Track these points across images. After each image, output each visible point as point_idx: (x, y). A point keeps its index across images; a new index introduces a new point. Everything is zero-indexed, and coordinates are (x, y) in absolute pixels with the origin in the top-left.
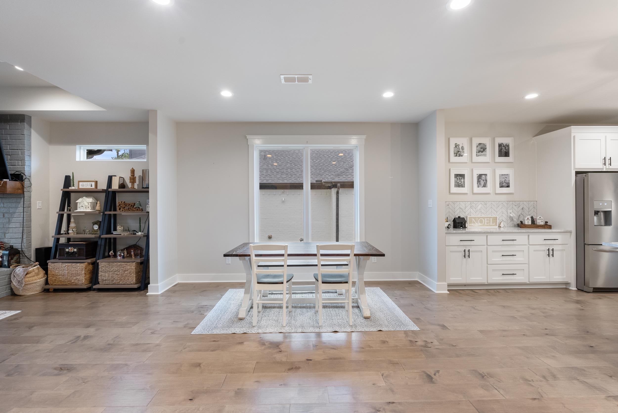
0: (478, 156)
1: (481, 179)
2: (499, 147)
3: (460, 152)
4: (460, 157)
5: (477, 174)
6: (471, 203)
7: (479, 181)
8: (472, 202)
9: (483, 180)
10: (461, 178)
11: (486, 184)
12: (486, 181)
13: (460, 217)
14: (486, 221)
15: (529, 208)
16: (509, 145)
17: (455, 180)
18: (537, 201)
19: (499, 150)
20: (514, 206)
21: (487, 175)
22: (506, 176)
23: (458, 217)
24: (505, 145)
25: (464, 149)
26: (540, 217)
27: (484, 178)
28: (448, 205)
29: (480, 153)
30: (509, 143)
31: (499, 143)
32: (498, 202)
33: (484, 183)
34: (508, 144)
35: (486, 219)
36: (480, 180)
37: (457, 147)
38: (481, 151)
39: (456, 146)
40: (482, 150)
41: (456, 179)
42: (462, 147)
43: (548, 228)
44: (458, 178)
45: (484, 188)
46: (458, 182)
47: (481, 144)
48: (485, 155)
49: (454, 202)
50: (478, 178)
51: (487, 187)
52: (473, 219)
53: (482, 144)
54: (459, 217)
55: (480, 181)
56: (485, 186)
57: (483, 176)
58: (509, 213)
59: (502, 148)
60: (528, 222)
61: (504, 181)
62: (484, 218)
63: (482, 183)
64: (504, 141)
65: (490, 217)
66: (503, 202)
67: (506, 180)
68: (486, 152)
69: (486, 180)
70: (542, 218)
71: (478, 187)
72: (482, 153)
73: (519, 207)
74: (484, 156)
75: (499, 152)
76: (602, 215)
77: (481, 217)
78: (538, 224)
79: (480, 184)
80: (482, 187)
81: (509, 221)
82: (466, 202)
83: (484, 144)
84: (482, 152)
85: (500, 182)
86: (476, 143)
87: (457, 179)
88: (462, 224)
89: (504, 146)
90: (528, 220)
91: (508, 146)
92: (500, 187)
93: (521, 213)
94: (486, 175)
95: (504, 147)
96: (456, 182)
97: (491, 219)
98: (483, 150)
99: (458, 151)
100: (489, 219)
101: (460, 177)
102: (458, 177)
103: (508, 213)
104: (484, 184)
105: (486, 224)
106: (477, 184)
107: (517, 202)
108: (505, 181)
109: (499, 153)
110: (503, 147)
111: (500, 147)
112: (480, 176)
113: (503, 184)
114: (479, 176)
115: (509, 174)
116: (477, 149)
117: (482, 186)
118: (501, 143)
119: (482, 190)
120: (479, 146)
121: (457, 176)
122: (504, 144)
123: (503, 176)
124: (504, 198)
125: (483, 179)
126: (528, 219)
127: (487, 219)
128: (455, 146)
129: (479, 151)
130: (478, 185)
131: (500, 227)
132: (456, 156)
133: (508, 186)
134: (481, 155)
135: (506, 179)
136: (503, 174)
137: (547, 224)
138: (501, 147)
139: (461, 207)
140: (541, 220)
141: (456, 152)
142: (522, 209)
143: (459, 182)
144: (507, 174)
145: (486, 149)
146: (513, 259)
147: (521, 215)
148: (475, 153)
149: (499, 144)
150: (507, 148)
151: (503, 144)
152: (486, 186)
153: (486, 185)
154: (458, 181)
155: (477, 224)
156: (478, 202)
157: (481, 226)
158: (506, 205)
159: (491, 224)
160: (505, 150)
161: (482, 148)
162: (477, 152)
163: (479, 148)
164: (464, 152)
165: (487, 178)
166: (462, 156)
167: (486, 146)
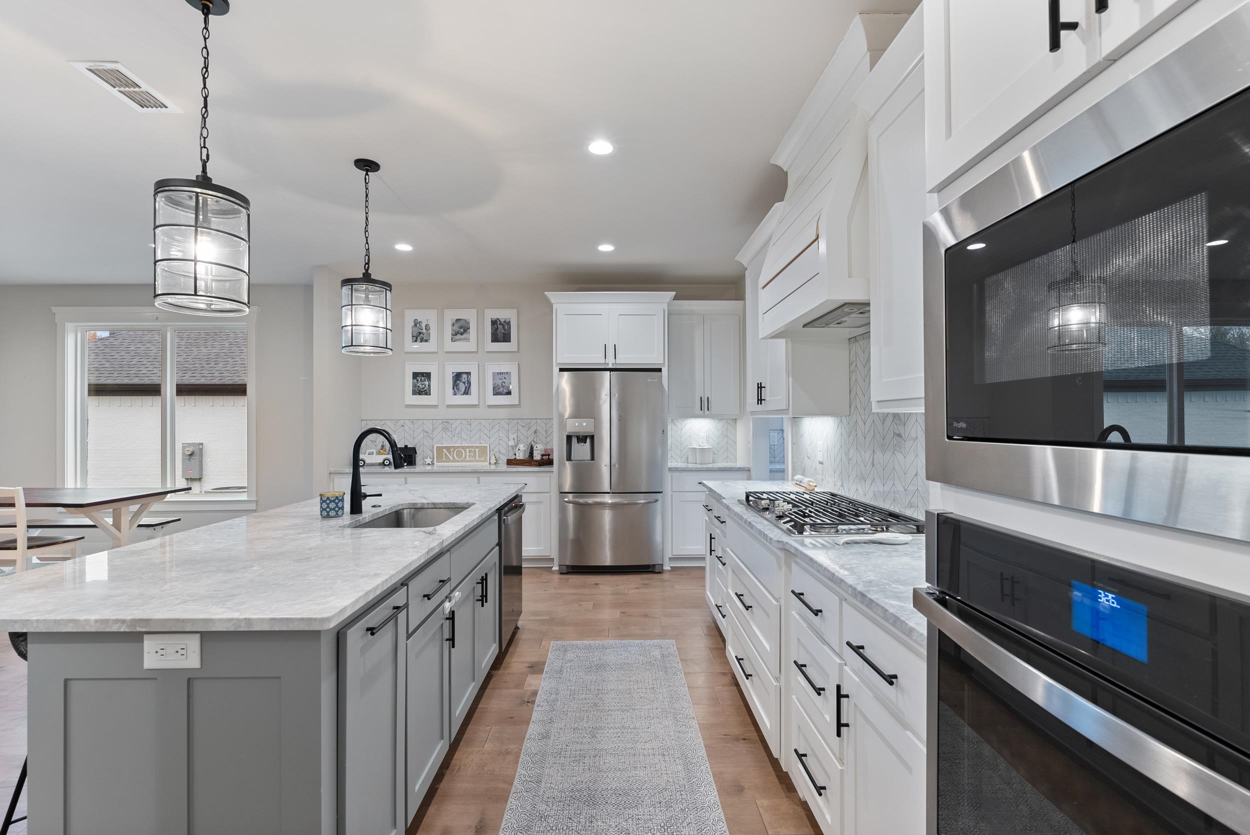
0: (455, 341)
1: (460, 381)
2: (492, 325)
3: (423, 334)
4: (424, 343)
5: (453, 373)
6: (443, 421)
7: (455, 385)
8: (446, 421)
9: (464, 383)
10: (425, 379)
11: (470, 390)
12: (468, 385)
13: (410, 446)
14: (468, 454)
17: (413, 382)
19: (492, 329)
20: (521, 428)
21: (470, 375)
22: (504, 376)
23: (404, 446)
24: (503, 323)
25: (429, 329)
27: (466, 380)
28: (403, 426)
29: (459, 336)
30: (510, 319)
31: (491, 319)
32: (491, 421)
33: (466, 387)
34: (508, 321)
35: (468, 450)
36: (458, 382)
37: (418, 325)
38: (460, 332)
39: (416, 323)
40: (462, 330)
41: (415, 381)
42: (427, 326)
44: (419, 380)
45: (465, 396)
46: (419, 386)
47: (460, 319)
48: (468, 340)
49: (412, 421)
50: (454, 379)
51: (471, 395)
52: (444, 450)
53: (461, 321)
54: (406, 446)
55: (458, 384)
56: (467, 392)
57: (465, 376)
58: (511, 439)
59: (498, 327)
61: (501, 385)
62: (465, 448)
63: (462, 387)
64: (502, 314)
65: (477, 447)
66: (500, 420)
67: (505, 383)
68: (469, 333)
69: (469, 383)
70: (541, 448)
71: (455, 395)
72: (462, 336)
73: (529, 429)
74: (465, 341)
75: (491, 334)
76: (588, 440)
77: (458, 447)
78: (533, 458)
79: (458, 389)
80: (462, 395)
82: (435, 421)
83: (465, 321)
84: (462, 334)
85: (493, 385)
86: (452, 320)
87: (418, 380)
88: (410, 459)
89: (500, 324)
90: (519, 452)
91: (509, 323)
92: (494, 395)
94: (468, 374)
95: (502, 326)
96: (414, 386)
97: (477, 450)
98: (464, 330)
99: (420, 333)
100: (473, 449)
101: (423, 378)
102: (420, 377)
104: (465, 390)
105: (468, 458)
106: (453, 389)
107: (525, 421)
108: (503, 384)
109: (491, 336)
110: (499, 326)
111: (494, 325)
112: (458, 377)
113: (499, 390)
114: (456, 375)
115: (510, 372)
116: (453, 330)
117: (462, 393)
118: (496, 318)
119: (461, 399)
120: (456, 324)
121: (416, 375)
122: (502, 321)
123: (500, 376)
124: (503, 413)
125: (463, 380)
126: (519, 450)
127: (469, 450)
128: (413, 324)
129: (456, 332)
130: (455, 391)
132: (416, 341)
133: (509, 393)
134: (460, 340)
135: (504, 380)
138: (496, 325)
139: (426, 429)
140: (540, 451)
141: (415, 335)
142: (535, 432)
143: (421, 386)
144: (507, 373)
145: (469, 328)
148: (450, 336)
149: (492, 321)
150: (506, 327)
151: (500, 321)
152: (469, 394)
153: (469, 392)
154: (418, 385)
155: (451, 458)
156: (457, 420)
157: (458, 461)
158: (506, 426)
159: (477, 458)
160: (504, 331)
161: (461, 328)
162: (452, 335)
163: (456, 328)
164: (429, 333)
165: (470, 379)
166: (426, 341)
167: (468, 323)
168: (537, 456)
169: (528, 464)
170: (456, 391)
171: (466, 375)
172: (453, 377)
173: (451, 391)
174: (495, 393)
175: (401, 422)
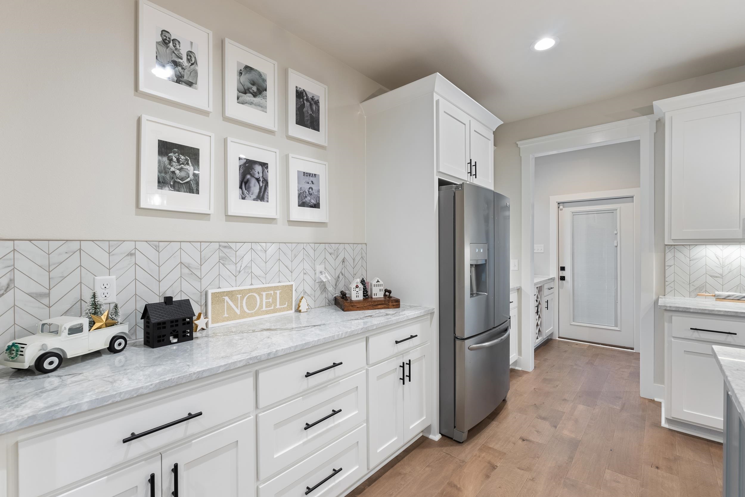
0: (242, 104)
1: (253, 176)
2: (297, 96)
3: (183, 68)
4: (183, 87)
5: (240, 159)
6: (220, 246)
7: (244, 183)
8: (226, 244)
9: (258, 180)
10: (186, 160)
11: (266, 193)
12: (264, 184)
13: (171, 298)
14: (264, 301)
15: (354, 260)
16: (319, 102)
17: (159, 162)
18: (366, 244)
19: (296, 104)
20: (327, 256)
21: (267, 168)
22: (312, 179)
23: (163, 301)
24: (310, 99)
25: (196, 62)
26: (378, 281)
27: (261, 175)
28: (131, 254)
29: (249, 97)
30: (319, 97)
31: (296, 87)
32: (294, 245)
33: (260, 188)
34: (316, 99)
35: (264, 294)
36: (248, 176)
37: (171, 44)
38: (251, 91)
39: (167, 40)
40: (254, 89)
41: (165, 159)
42: (190, 54)
43: (393, 306)
44: (175, 159)
45: (259, 202)
46: (173, 172)
47: (251, 69)
48: (263, 107)
49: (156, 245)
50: (242, 171)
51: (268, 202)
52: (227, 298)
53: (253, 72)
54: (168, 300)
55: (248, 180)
56: (261, 197)
57: (258, 168)
58: (317, 272)
59: (304, 104)
60: (356, 295)
61: (309, 192)
62: (259, 291)
63: (255, 188)
64: (309, 86)
65: (276, 288)
66: (305, 244)
67: (312, 189)
68: (265, 97)
69: (266, 182)
70: (381, 282)
71: (243, 198)
72: (254, 99)
73: (337, 257)
74: (260, 108)
75: (296, 111)
77: (250, 290)
78: (373, 297)
79: (248, 190)
80: (254, 200)
81: (318, 292)
82: (204, 245)
83: (260, 75)
84: (255, 95)
85: (298, 191)
86: (239, 63)
87: (170, 160)
88: (174, 328)
89: (307, 100)
90: (357, 289)
91: (317, 103)
92: (299, 205)
93: (341, 272)
94: (264, 165)
95: (309, 104)
96: (162, 170)
97: (278, 292)
98: (258, 89)
99: (175, 63)
100: (272, 292)
101: (183, 157)
102: (175, 153)
103: (315, 274)
104: (260, 192)
105: (264, 308)
106: (241, 187)
107: (333, 245)
108: (310, 190)
109: (296, 114)
110: (305, 102)
111: (300, 98)
112: (247, 167)
113: (306, 199)
114: (245, 164)
115: (319, 175)
116: (239, 82)
117: (254, 196)
118: (302, 88)
119: (252, 208)
120: (245, 74)
121: (166, 147)
122: (310, 96)
123: (307, 178)
124: (306, 234)
125: (257, 176)
126: (357, 287)
127: (267, 295)
128: (160, 39)
129: (246, 88)
130: (243, 193)
131: (300, 311)
132: (166, 76)
133: (317, 206)
134: (251, 103)
135: (312, 186)
136: (306, 171)
137: (390, 297)
138: (302, 100)
139: (186, 259)
140: (379, 288)
141: (164, 62)
142: (343, 262)
143: (177, 172)
144: (315, 175)
145: (266, 90)
146: (333, 425)
147: (341, 276)
148: (235, 93)
149: (297, 91)
150: (314, 107)
151: (306, 94)
152: (266, 199)
153: (265, 196)
154: (172, 169)
155: (238, 312)
156: (245, 243)
157: (251, 315)
158: (311, 252)
159: (278, 306)
160: (311, 113)
161: (253, 84)
162: (238, 90)
163: (245, 78)
164: (196, 73)
165: (267, 177)
166: (190, 84)
167: (264, 81)
168: (378, 294)
169: (382, 306)
170: (245, 192)
171: (260, 167)
172: (240, 166)
173: (238, 191)
174: (301, 203)
175: (128, 247)
